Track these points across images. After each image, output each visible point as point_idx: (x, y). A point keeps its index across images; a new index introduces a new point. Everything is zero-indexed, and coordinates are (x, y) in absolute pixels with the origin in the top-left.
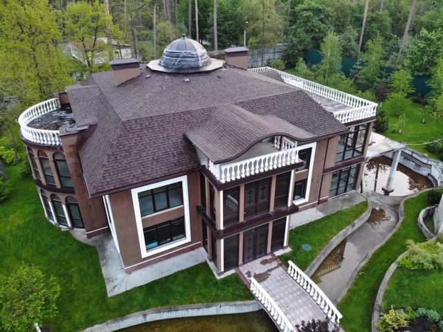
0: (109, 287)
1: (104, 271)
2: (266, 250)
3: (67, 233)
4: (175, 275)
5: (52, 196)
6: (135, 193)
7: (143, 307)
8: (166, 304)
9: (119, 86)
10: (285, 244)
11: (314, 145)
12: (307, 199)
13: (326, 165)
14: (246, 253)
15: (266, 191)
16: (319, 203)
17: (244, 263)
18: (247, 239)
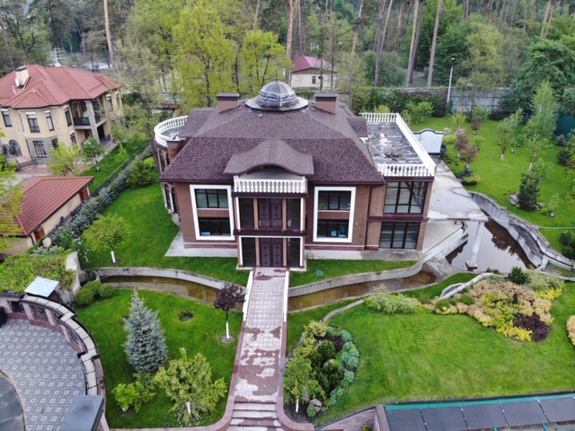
0: (168, 251)
1: (173, 243)
2: (282, 263)
3: (170, 215)
4: (213, 258)
5: (173, 189)
6: (193, 187)
7: (179, 267)
8: (194, 270)
9: (221, 113)
10: (301, 264)
11: (353, 190)
12: (349, 240)
13: (371, 212)
14: (264, 257)
15: (279, 210)
16: (366, 248)
17: (261, 266)
18: (263, 246)
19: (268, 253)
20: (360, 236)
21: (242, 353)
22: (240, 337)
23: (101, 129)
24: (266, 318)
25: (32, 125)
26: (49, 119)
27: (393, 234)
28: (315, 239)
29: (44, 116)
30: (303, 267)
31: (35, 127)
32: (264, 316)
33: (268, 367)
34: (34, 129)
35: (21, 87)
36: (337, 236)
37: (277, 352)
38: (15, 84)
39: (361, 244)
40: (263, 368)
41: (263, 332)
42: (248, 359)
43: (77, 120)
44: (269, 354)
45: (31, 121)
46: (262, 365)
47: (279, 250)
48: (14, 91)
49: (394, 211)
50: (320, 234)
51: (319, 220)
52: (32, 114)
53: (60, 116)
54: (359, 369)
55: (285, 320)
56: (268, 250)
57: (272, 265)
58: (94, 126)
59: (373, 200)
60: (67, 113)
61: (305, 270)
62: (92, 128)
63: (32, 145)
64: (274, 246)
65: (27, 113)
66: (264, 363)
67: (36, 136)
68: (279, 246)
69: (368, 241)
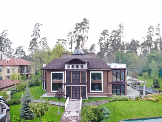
6: (52, 73)
7: (44, 99)
10: (86, 97)
11: (102, 72)
12: (102, 91)
13: (108, 81)
14: (73, 94)
15: (79, 76)
16: (108, 95)
17: (72, 98)
18: (73, 90)
19: (75, 93)
20: (106, 90)
21: (64, 116)
22: (63, 113)
23: (27, 75)
24: (74, 109)
25: (8, 71)
26: (13, 70)
27: (117, 90)
28: (91, 91)
29: (12, 69)
30: (87, 98)
31: (9, 72)
32: (73, 108)
33: (74, 120)
34: (8, 72)
35: (7, 62)
36: (98, 90)
37: (77, 116)
38: (6, 61)
39: (106, 93)
40: (72, 120)
41: (72, 112)
42: (66, 118)
43: (21, 71)
44: (75, 117)
45: (8, 70)
46: (71, 119)
47: (79, 91)
48: (5, 62)
49: (116, 81)
50: (92, 90)
51: (92, 84)
52: (8, 68)
53: (17, 69)
54: (110, 114)
55: (81, 109)
56: (75, 91)
57: (76, 98)
58: (26, 73)
59: (109, 76)
60: (19, 69)
61: (88, 99)
62: (25, 74)
63: (6, 77)
64: (77, 90)
65: (7, 68)
66: (72, 119)
67: (8, 74)
68: (79, 90)
69: (109, 92)
